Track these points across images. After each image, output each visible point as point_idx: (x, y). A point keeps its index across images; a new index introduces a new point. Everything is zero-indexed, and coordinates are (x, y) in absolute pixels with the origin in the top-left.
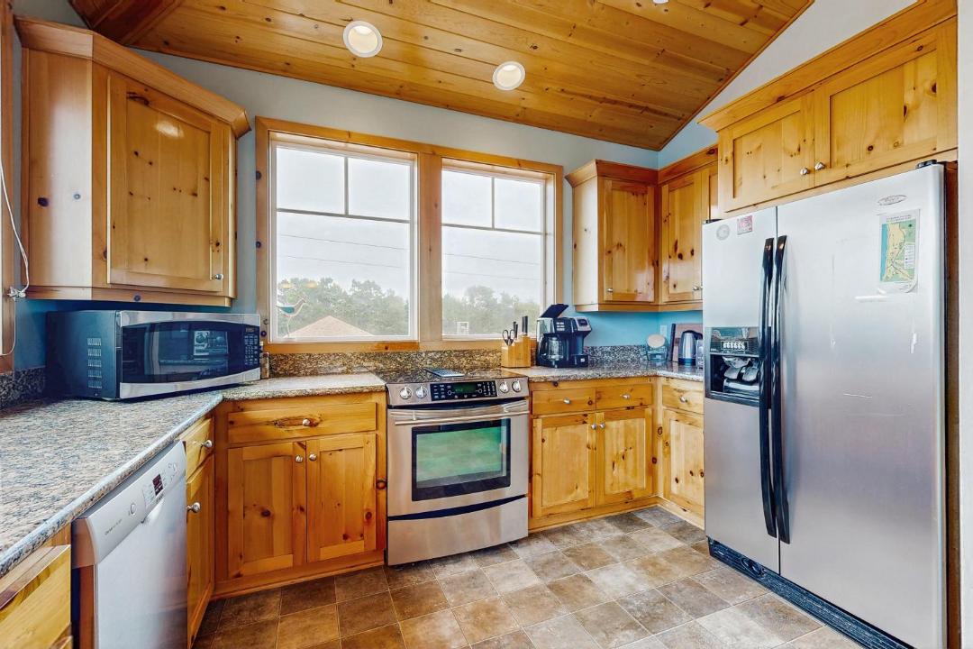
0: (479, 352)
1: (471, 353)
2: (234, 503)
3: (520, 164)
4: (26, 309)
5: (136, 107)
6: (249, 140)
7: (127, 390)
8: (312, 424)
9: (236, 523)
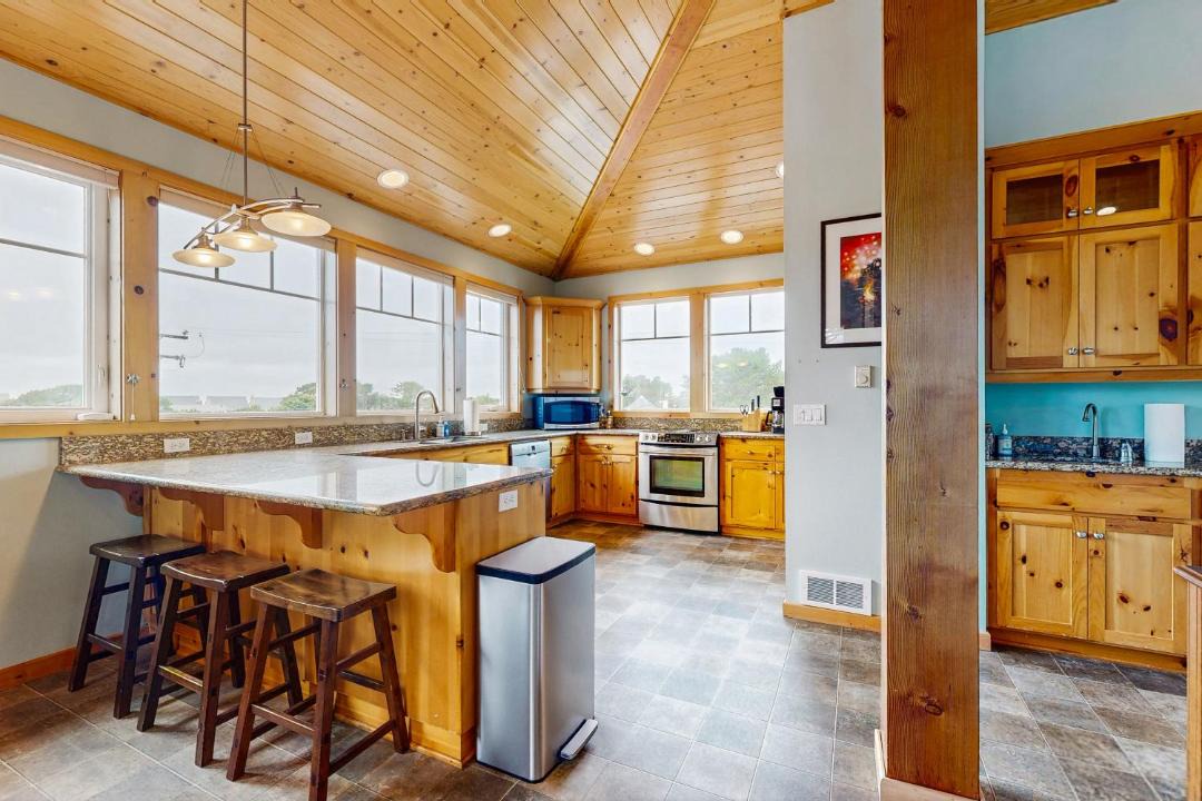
0: (729, 420)
1: (724, 421)
2: (582, 478)
3: (761, 284)
4: (527, 397)
5: (556, 315)
6: (606, 309)
7: (547, 426)
8: (609, 448)
9: (582, 486)
